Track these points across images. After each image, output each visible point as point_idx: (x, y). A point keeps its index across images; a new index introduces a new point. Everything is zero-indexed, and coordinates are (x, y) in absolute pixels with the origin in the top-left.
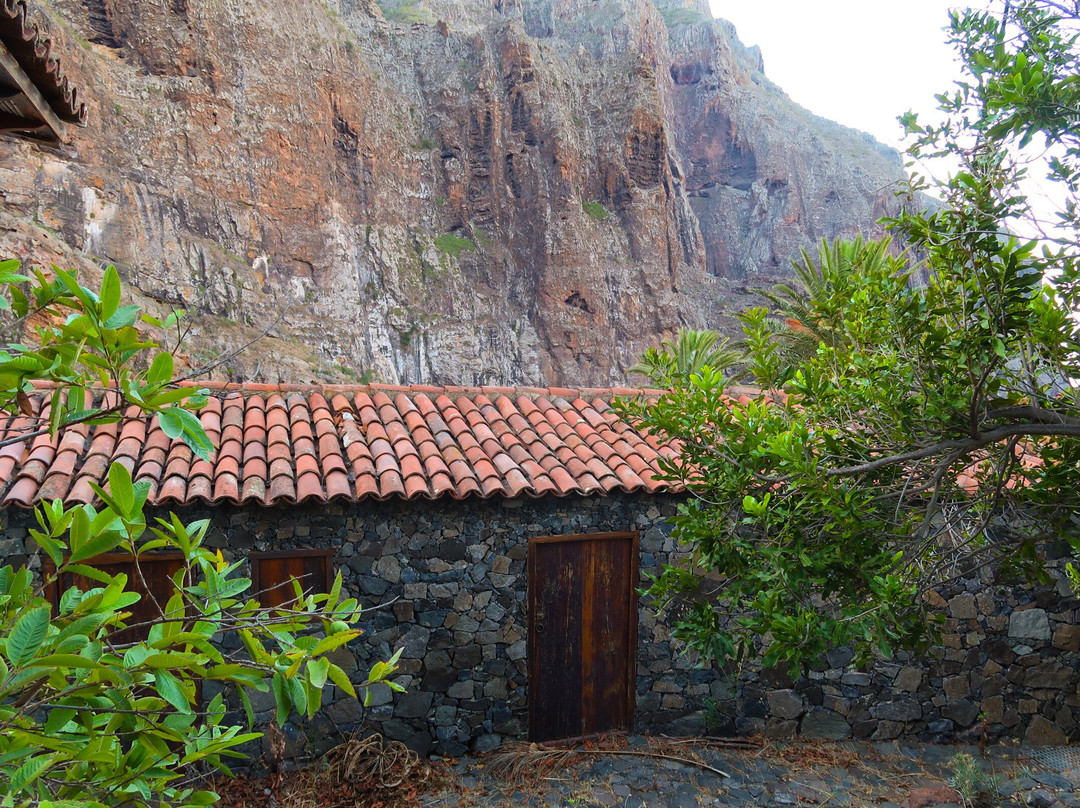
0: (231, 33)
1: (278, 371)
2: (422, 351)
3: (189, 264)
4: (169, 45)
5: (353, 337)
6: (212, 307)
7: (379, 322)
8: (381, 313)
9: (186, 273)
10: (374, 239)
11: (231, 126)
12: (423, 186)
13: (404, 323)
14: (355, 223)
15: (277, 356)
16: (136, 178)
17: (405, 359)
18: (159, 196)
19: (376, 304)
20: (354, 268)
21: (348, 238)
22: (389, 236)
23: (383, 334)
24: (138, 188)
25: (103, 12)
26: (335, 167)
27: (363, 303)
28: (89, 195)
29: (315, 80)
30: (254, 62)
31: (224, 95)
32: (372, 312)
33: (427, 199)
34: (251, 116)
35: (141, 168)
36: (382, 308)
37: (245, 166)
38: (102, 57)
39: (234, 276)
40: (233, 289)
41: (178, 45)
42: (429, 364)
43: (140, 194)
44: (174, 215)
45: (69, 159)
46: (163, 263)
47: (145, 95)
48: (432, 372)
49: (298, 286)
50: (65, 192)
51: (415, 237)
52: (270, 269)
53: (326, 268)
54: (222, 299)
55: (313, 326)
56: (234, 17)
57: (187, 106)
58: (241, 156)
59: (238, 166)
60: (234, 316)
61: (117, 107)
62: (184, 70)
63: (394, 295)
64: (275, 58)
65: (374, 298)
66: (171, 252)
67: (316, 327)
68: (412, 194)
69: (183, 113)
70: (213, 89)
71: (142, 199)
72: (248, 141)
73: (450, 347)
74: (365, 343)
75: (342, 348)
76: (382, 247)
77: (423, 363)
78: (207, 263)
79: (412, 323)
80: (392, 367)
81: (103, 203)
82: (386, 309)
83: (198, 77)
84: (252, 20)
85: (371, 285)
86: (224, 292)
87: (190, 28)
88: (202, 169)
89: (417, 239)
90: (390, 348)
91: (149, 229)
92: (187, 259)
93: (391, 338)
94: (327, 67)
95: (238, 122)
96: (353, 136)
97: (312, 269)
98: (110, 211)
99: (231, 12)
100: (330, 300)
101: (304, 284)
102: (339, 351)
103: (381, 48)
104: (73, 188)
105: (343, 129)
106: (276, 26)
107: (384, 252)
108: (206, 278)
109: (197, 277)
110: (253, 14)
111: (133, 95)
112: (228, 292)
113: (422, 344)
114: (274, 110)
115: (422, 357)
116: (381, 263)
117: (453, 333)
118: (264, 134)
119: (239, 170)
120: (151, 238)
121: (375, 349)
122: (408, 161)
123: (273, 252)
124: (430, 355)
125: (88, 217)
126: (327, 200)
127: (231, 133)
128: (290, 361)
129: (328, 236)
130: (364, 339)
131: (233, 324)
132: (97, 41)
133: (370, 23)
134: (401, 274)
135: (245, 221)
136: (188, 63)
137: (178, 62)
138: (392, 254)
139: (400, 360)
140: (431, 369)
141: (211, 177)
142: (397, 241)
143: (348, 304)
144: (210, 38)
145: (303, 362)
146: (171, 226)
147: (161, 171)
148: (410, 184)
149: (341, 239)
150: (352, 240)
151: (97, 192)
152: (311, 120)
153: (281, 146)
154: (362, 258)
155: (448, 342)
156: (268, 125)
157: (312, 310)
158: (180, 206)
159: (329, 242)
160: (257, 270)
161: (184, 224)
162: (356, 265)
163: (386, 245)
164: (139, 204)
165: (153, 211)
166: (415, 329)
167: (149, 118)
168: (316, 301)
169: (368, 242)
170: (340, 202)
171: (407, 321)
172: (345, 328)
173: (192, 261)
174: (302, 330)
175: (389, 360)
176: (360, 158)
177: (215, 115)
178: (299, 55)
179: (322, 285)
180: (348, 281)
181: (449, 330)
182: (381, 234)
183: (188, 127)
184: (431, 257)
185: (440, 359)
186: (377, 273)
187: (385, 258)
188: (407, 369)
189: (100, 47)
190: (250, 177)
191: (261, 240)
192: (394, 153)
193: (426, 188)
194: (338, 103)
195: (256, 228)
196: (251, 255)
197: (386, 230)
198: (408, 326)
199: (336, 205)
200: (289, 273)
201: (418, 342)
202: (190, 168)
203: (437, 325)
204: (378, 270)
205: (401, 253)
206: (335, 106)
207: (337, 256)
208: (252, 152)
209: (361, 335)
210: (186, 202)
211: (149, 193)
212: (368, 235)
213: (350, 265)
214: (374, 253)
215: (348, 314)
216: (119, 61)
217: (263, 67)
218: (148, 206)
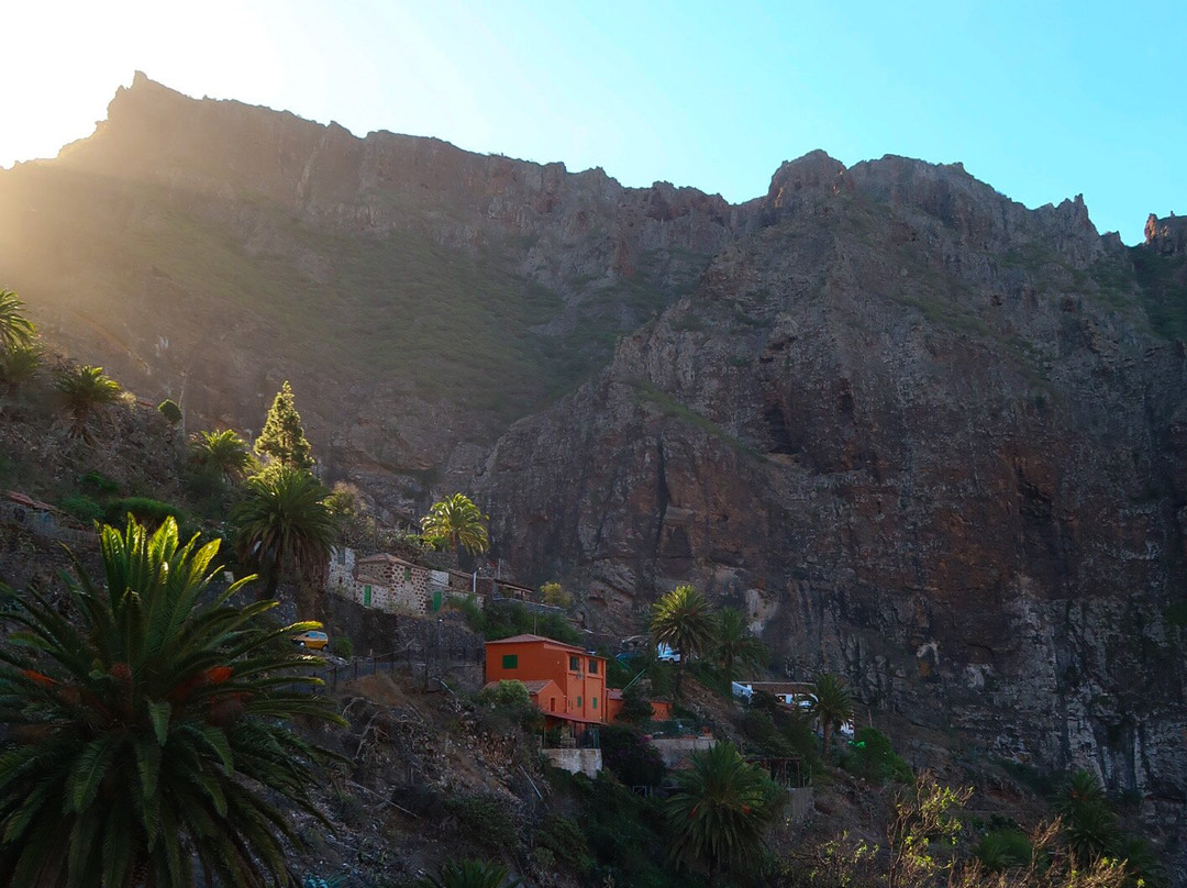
0: (900, 418)
1: (913, 758)
2: (1137, 748)
3: (845, 656)
4: (837, 444)
5: (1045, 730)
6: (864, 697)
7: (1080, 714)
8: (1084, 703)
9: (841, 664)
10: (1075, 615)
11: (897, 512)
12: (1149, 545)
13: (1112, 713)
14: (1052, 599)
15: (916, 743)
16: (800, 575)
17: (1113, 759)
18: (820, 590)
19: (1077, 692)
20: (1050, 650)
21: (1041, 617)
22: (1096, 610)
23: (1085, 729)
24: (800, 585)
25: (783, 423)
26: (1023, 537)
27: (1060, 691)
28: (753, 596)
29: (994, 448)
30: (923, 443)
31: (889, 482)
32: (1072, 702)
33: (1156, 560)
34: (919, 499)
35: (804, 566)
36: (1084, 697)
37: (911, 550)
38: (779, 466)
39: (887, 664)
40: (883, 677)
41: (845, 442)
42: (1146, 765)
43: (802, 590)
44: (834, 608)
45: (736, 565)
46: (820, 654)
47: (813, 494)
48: (1150, 775)
49: (976, 675)
50: (730, 595)
51: (1137, 608)
52: (941, 657)
53: (1010, 653)
54: (872, 687)
55: (989, 718)
56: (903, 402)
57: (850, 500)
58: (908, 541)
59: (902, 552)
60: (883, 705)
61: (786, 512)
62: (851, 466)
63: (1099, 681)
64: (947, 434)
65: (1076, 684)
66: (828, 645)
67: (993, 719)
68: (1134, 556)
69: (848, 506)
70: (878, 478)
71: (803, 595)
72: (915, 524)
73: (1172, 743)
74: (1060, 738)
75: (1025, 743)
76: (1085, 623)
77: (1138, 763)
78: (862, 653)
79: (1123, 714)
80: (1097, 768)
81: (766, 602)
82: (1089, 697)
83: (864, 470)
84: (922, 401)
85: (1071, 669)
86: (874, 681)
87: (855, 424)
88: (865, 559)
89: (1140, 610)
90: (1094, 745)
91: (808, 623)
92: (844, 650)
93: (1096, 734)
94: (1008, 431)
95: (904, 507)
96: (1044, 500)
97: (992, 653)
98: (771, 610)
99: (900, 398)
100: (1014, 688)
101: (983, 672)
102: (1022, 747)
103: (1105, 387)
104: (737, 591)
105: (1032, 494)
106: (949, 401)
107: (1088, 630)
108: (859, 668)
109: (852, 668)
110: (924, 393)
111: (802, 497)
112: (879, 681)
113: (1137, 740)
114: (944, 488)
115: (1137, 756)
116: (1084, 643)
117: (1178, 725)
118: (932, 514)
119: (903, 555)
120: (810, 632)
121: (1074, 746)
122: (1126, 518)
123: (943, 638)
124: (1148, 753)
125: (751, 616)
126: (1012, 576)
127: (896, 519)
128: (929, 748)
129: (1014, 616)
130: (1059, 734)
131: (882, 713)
132: (776, 451)
133: (1093, 360)
134: (1110, 655)
135: (908, 608)
136: (854, 457)
137: (844, 458)
138: (1099, 631)
139: (1107, 759)
140: (1148, 771)
141: (874, 566)
142: (1109, 615)
143: (1040, 693)
144: (874, 430)
145: (943, 750)
146: (831, 619)
147: (824, 566)
148: (1130, 545)
149: (1032, 618)
150: (1047, 618)
151: (760, 593)
152: (989, 492)
153: (953, 524)
154: (1060, 639)
155: (1170, 736)
156: (937, 504)
157: (991, 701)
158: (841, 598)
159: (1015, 622)
160: (923, 658)
161: (844, 616)
162: (1052, 646)
163: (1090, 620)
164: (800, 600)
165: (814, 605)
166: (1128, 721)
167: (815, 515)
168: (997, 690)
169: (1067, 619)
170: (1030, 576)
171: (1116, 712)
172: (1033, 721)
173: (848, 652)
174: (975, 722)
175: (1094, 760)
176: (1056, 523)
177: (879, 503)
178: (975, 424)
179: (1006, 671)
180: (1042, 667)
181: (1173, 721)
182: (1085, 608)
183: (852, 519)
184: (1156, 632)
185: (1159, 757)
186: (1079, 655)
187: (1089, 637)
188: (1116, 771)
189: (779, 456)
190: (916, 561)
191: (928, 626)
192: (1105, 511)
193: (1154, 547)
194: (1024, 467)
195: (923, 613)
196: (914, 642)
197: (1093, 604)
198: (1118, 717)
199: (1026, 580)
200: (965, 660)
201: (1132, 737)
202: (853, 559)
203: (1159, 716)
204: (1080, 651)
205: (1112, 629)
206: (1021, 471)
207: (1026, 638)
208: (919, 535)
209: (1057, 729)
210: (848, 594)
211: (811, 588)
212: (1068, 611)
213: (1044, 647)
214: (1075, 632)
215: (1039, 705)
216: (796, 466)
217: (933, 446)
218: (809, 601)
